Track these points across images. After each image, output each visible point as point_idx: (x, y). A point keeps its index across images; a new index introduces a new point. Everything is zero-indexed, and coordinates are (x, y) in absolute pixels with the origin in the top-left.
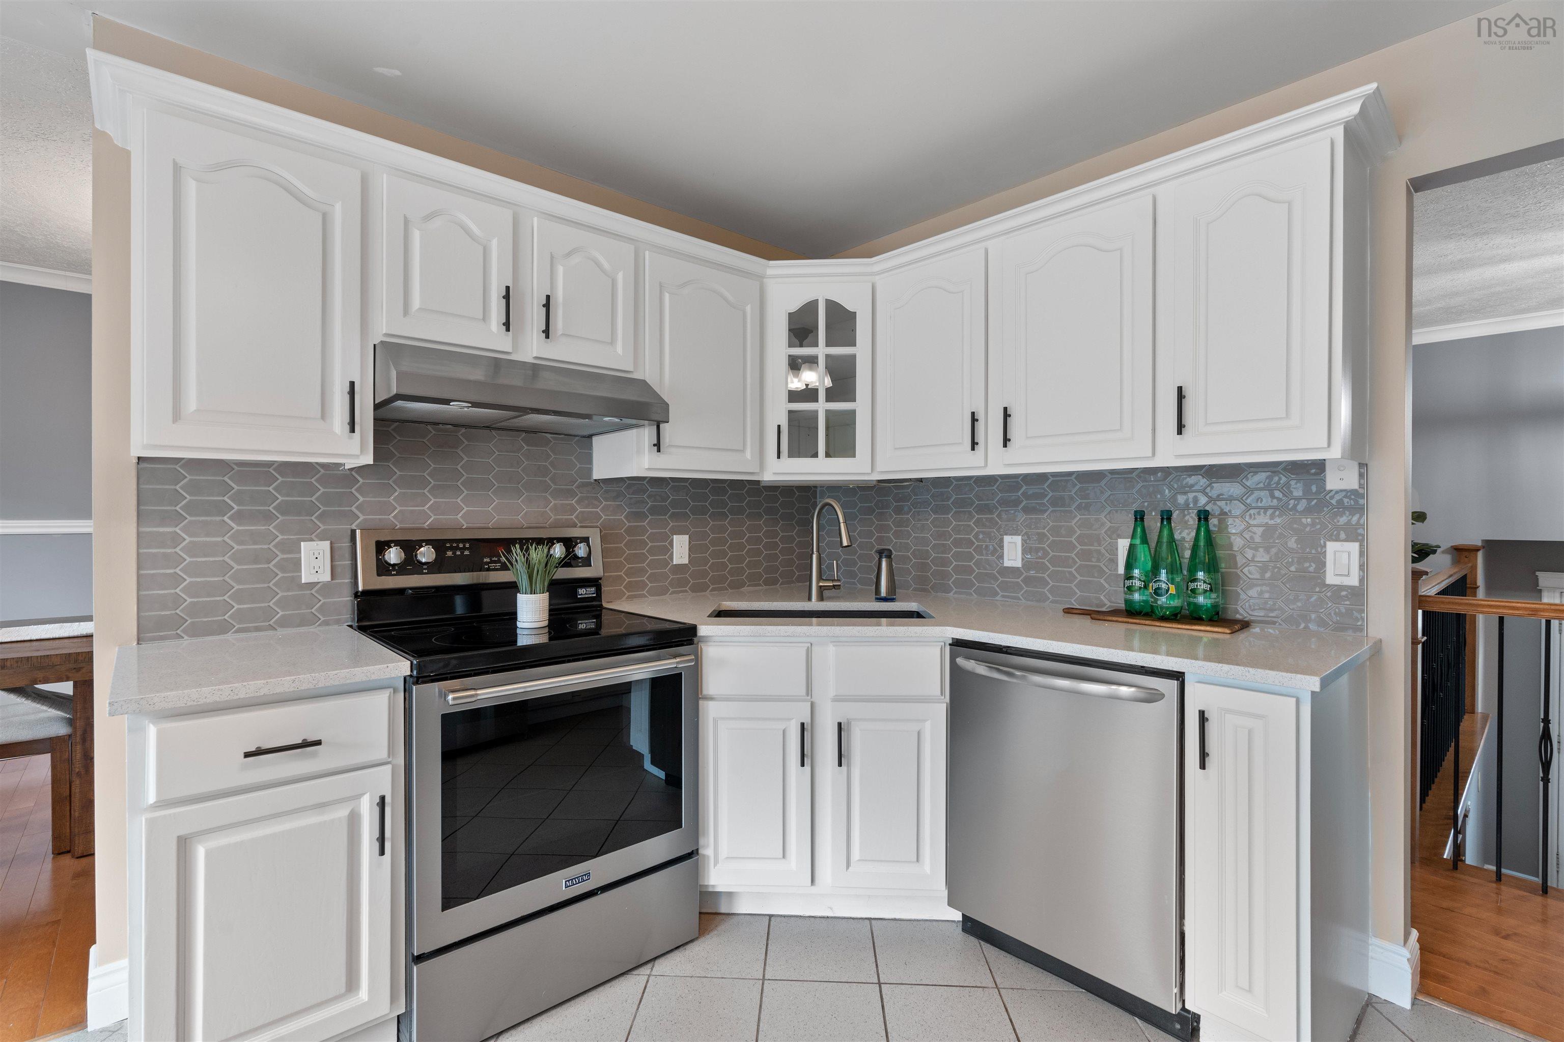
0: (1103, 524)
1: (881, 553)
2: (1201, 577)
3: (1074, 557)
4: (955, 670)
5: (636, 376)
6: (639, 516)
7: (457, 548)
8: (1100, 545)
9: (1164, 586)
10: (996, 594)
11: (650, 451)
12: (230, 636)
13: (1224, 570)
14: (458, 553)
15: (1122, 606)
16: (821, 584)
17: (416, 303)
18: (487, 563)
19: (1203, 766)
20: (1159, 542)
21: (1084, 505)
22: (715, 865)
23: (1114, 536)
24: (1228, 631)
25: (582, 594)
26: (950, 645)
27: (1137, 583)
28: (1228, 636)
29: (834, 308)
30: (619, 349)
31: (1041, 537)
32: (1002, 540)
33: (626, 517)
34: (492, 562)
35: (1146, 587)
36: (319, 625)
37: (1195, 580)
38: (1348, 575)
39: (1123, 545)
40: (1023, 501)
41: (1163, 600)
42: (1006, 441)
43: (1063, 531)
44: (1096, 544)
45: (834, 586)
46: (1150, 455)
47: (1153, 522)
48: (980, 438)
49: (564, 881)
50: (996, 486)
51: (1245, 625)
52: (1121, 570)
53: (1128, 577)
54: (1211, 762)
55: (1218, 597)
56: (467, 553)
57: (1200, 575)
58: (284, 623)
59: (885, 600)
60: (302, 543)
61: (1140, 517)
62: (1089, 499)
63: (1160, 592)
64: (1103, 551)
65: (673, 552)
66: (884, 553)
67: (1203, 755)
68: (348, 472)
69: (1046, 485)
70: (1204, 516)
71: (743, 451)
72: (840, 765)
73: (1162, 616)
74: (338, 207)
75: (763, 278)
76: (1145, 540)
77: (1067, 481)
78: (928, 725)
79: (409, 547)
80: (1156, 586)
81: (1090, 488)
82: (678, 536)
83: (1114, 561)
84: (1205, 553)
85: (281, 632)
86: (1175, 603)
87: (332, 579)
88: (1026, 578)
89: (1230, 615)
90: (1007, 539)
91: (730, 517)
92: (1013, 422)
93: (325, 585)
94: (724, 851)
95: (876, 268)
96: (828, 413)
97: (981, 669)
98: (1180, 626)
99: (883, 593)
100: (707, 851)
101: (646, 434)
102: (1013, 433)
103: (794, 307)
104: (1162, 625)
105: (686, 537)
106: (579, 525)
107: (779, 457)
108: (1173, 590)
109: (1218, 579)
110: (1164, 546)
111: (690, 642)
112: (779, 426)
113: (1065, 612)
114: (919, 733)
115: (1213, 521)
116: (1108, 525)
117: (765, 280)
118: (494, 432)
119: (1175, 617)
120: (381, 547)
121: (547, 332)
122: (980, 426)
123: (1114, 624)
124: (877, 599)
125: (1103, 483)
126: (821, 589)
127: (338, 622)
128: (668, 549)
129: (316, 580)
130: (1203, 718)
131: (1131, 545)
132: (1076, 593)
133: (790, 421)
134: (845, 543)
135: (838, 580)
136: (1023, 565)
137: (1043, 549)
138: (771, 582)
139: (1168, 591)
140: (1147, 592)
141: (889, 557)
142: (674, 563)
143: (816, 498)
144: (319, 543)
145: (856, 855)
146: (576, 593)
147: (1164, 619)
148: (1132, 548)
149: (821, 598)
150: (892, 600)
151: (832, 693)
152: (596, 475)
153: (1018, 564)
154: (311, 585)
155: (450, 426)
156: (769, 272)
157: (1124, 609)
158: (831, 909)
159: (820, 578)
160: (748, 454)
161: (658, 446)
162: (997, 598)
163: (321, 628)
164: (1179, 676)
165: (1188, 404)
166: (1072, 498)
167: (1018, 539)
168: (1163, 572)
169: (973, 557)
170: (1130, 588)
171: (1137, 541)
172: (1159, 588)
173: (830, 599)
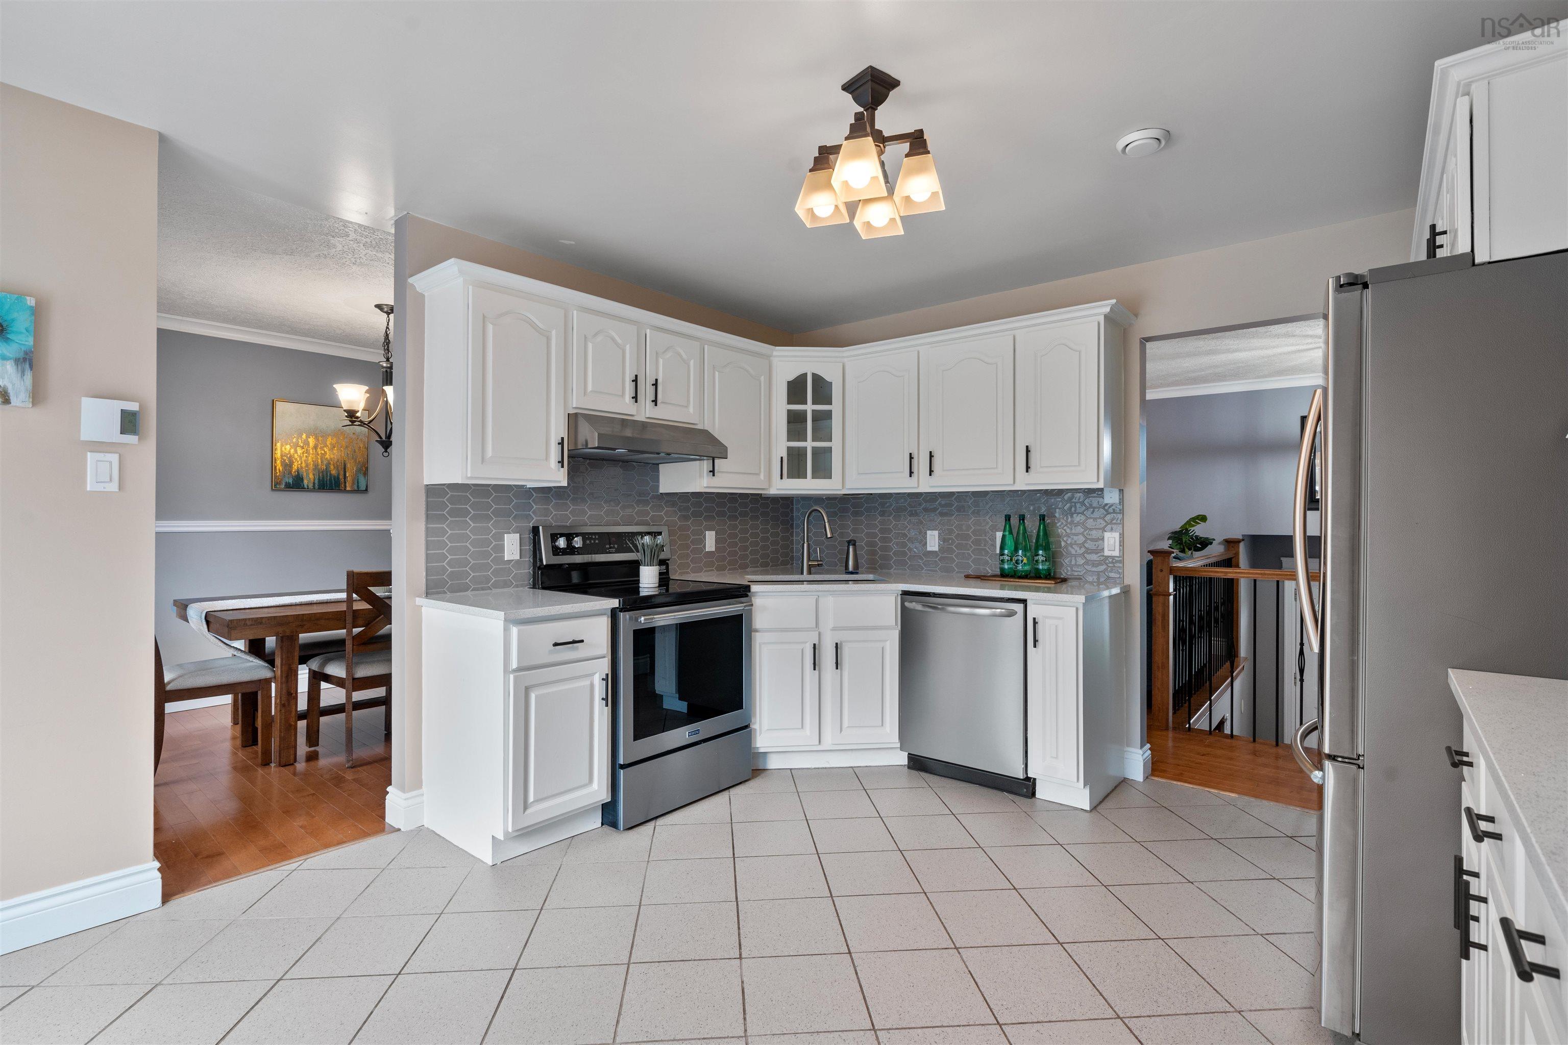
0: (988, 523)
1: (849, 542)
2: (1041, 553)
3: (971, 543)
4: (904, 609)
5: (700, 427)
6: (686, 518)
7: (592, 538)
8: (986, 536)
9: (1020, 558)
10: (923, 569)
11: (707, 475)
12: (469, 593)
13: (1054, 550)
14: (593, 542)
15: (998, 572)
16: (810, 563)
17: (590, 388)
18: (608, 548)
19: (1035, 646)
20: (1018, 533)
21: (976, 511)
22: (760, 735)
23: (994, 531)
24: (1053, 582)
26: (901, 595)
27: (1006, 558)
28: (1053, 585)
29: (817, 379)
30: (691, 410)
31: (951, 532)
32: (926, 533)
34: (611, 548)
35: (1011, 560)
36: (513, 587)
37: (1038, 555)
38: (1114, 550)
39: (999, 535)
40: (939, 508)
41: (1020, 567)
42: (931, 472)
43: (964, 528)
44: (983, 535)
45: (818, 564)
46: (1012, 483)
47: (1014, 521)
48: (915, 469)
49: (687, 733)
50: (922, 498)
51: (1064, 580)
52: (998, 551)
53: (1002, 554)
54: (1039, 644)
55: (1050, 564)
56: (597, 541)
57: (1041, 552)
58: (496, 585)
59: (852, 573)
60: (505, 535)
61: (1008, 518)
62: (980, 507)
63: (1018, 562)
64: (988, 539)
65: (706, 542)
66: (852, 542)
67: (1035, 641)
68: (528, 489)
69: (954, 498)
70: (1042, 518)
71: (758, 474)
72: (837, 668)
73: (1020, 576)
74: (554, 332)
75: (770, 357)
76: (1011, 532)
77: (966, 496)
78: (888, 643)
79: (569, 537)
80: (1016, 558)
81: (980, 500)
82: (709, 532)
83: (994, 546)
84: (1043, 541)
85: (495, 591)
86: (1027, 568)
87: (520, 558)
88: (941, 557)
89: (1058, 576)
90: (929, 532)
91: (740, 518)
92: (936, 461)
93: (517, 561)
94: (765, 726)
95: (845, 354)
96: (814, 448)
97: (919, 607)
98: (1029, 581)
99: (851, 568)
100: (755, 726)
101: (706, 465)
102: (936, 468)
103: (791, 378)
104: (1019, 581)
105: (714, 533)
106: (652, 524)
107: (782, 478)
108: (1025, 561)
109: (1050, 555)
110: (1021, 536)
111: (747, 596)
112: (782, 458)
113: (966, 577)
114: (883, 648)
115: (1048, 521)
116: (991, 523)
117: (771, 358)
118: (604, 462)
119: (1026, 576)
120: (554, 537)
121: (655, 402)
122: (915, 461)
123: (994, 582)
124: (846, 572)
125: (988, 497)
126: (810, 567)
127: (522, 586)
128: (702, 541)
129: (512, 559)
130: (1035, 622)
131: (1003, 535)
132: (972, 566)
133: (788, 455)
134: (829, 535)
135: (820, 561)
136: (939, 550)
137: (951, 539)
138: (765, 565)
139: (1022, 561)
140: (1012, 563)
141: (854, 545)
142: (707, 550)
143: (793, 505)
144: (514, 534)
145: (846, 724)
147: (1020, 577)
148: (1004, 537)
149: (810, 573)
150: (857, 573)
151: (831, 626)
152: (662, 490)
153: (936, 548)
154: (510, 561)
155: (581, 459)
156: (775, 353)
157: (999, 574)
158: (828, 762)
159: (809, 560)
160: (762, 477)
161: (713, 472)
162: (922, 572)
163: (513, 589)
164: (1024, 601)
165: (1032, 455)
166: (969, 507)
167: (936, 533)
168: (1020, 552)
169: (907, 545)
170: (1003, 561)
171: (1007, 533)
172: (1018, 560)
173: (815, 573)
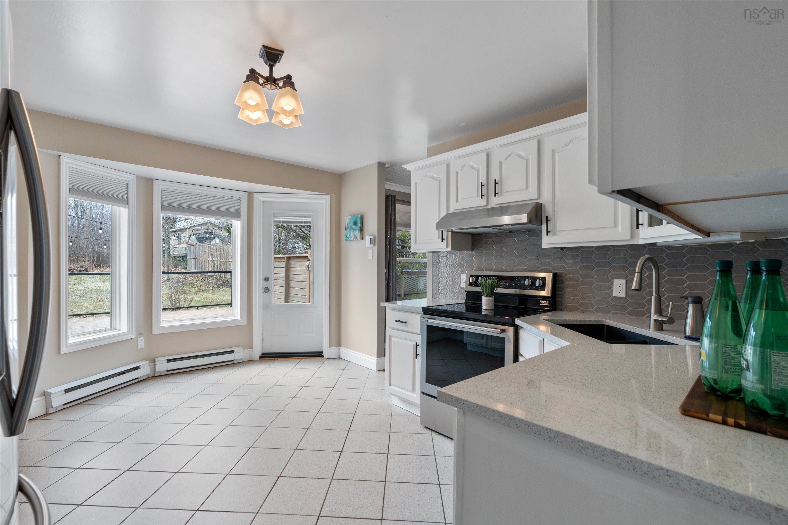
6: (588, 267)
11: (547, 235)
17: (459, 198)
18: (502, 285)
25: (542, 304)
30: (530, 190)
33: (580, 268)
58: (458, 298)
60: (461, 275)
65: (612, 290)
79: (476, 277)
82: (617, 280)
105: (624, 281)
120: (470, 277)
126: (657, 322)
128: (611, 288)
141: (698, 303)
142: (614, 296)
144: (465, 275)
146: (539, 303)
159: (658, 314)
160: (620, 228)
